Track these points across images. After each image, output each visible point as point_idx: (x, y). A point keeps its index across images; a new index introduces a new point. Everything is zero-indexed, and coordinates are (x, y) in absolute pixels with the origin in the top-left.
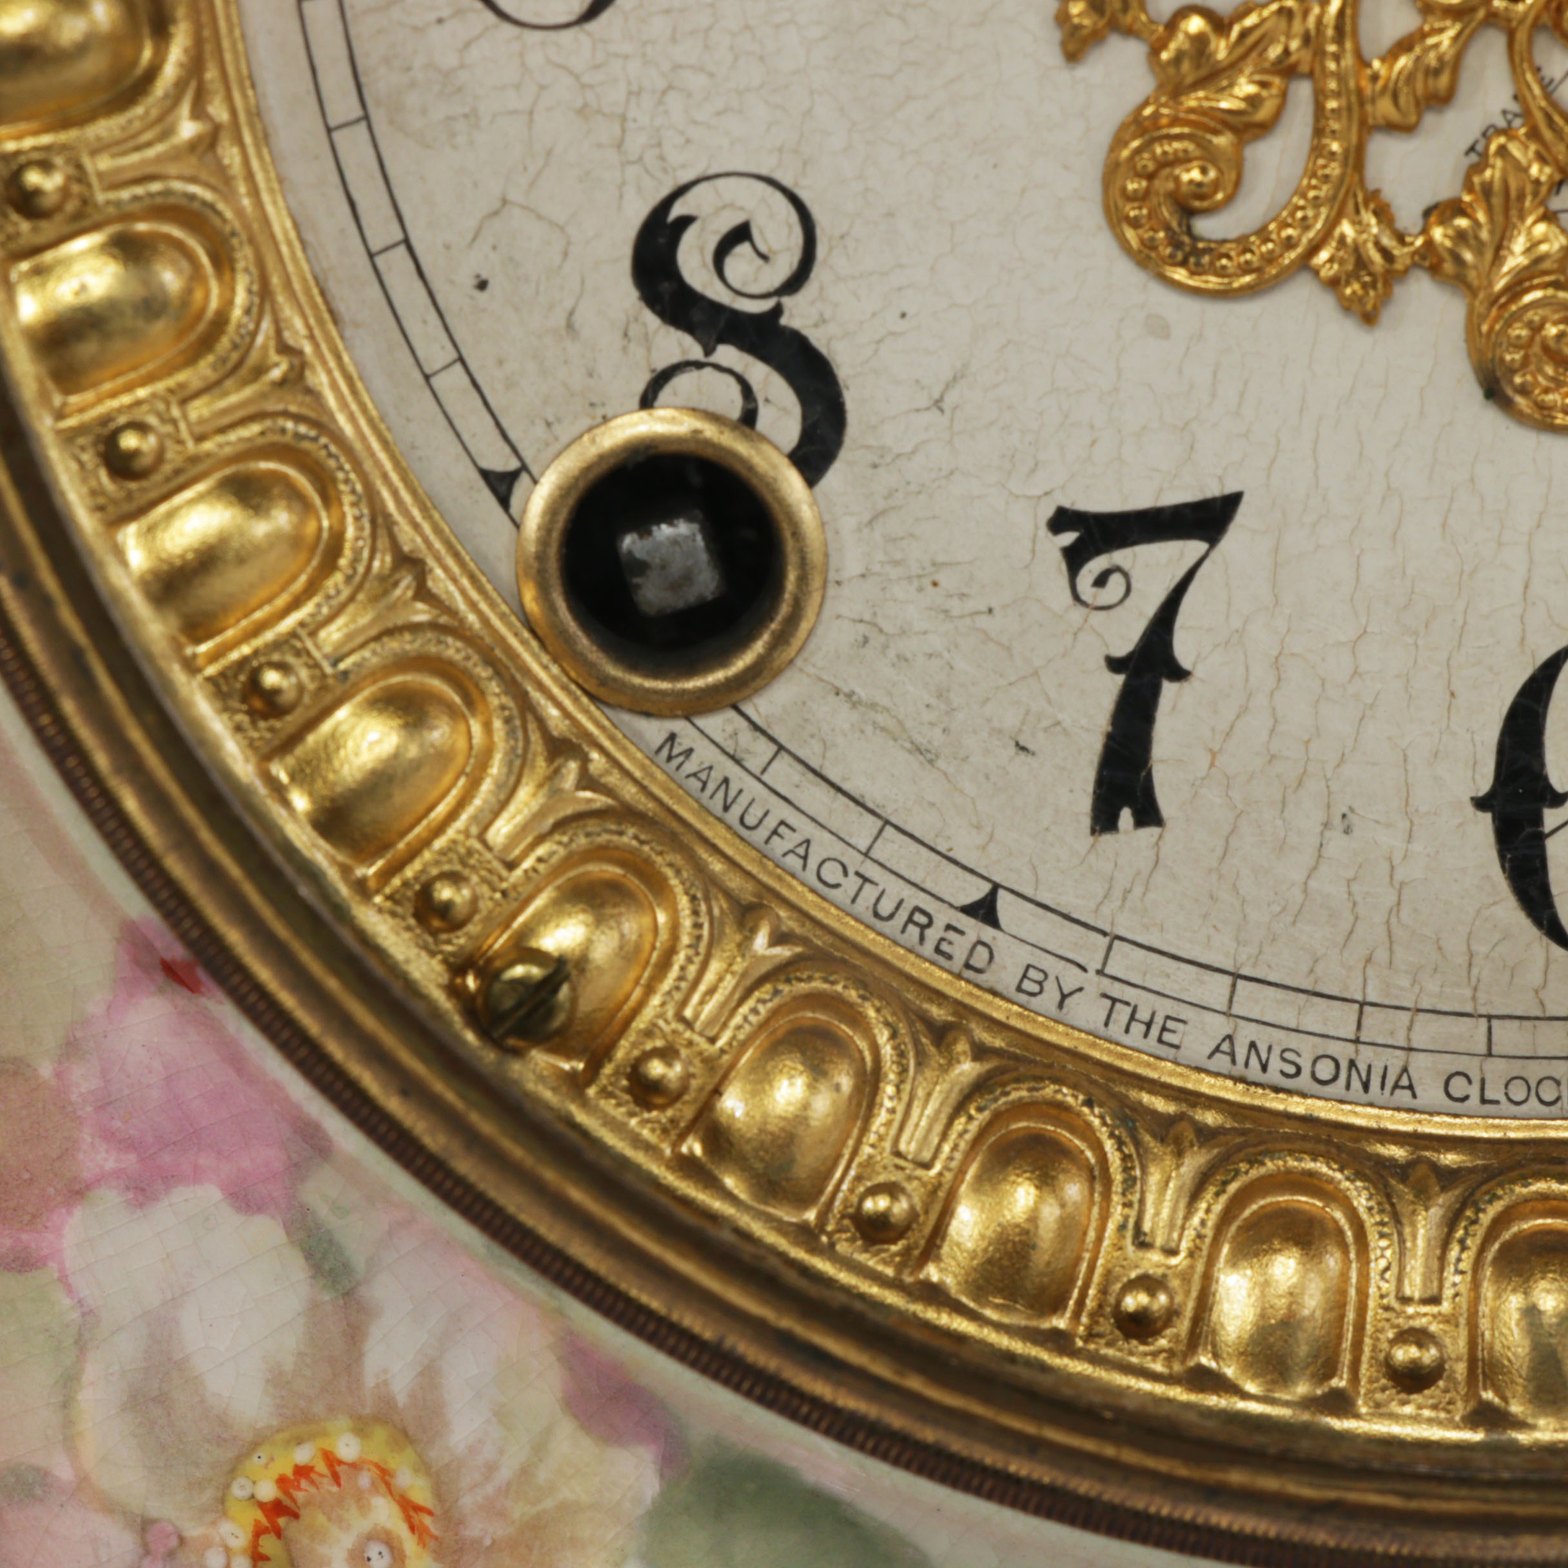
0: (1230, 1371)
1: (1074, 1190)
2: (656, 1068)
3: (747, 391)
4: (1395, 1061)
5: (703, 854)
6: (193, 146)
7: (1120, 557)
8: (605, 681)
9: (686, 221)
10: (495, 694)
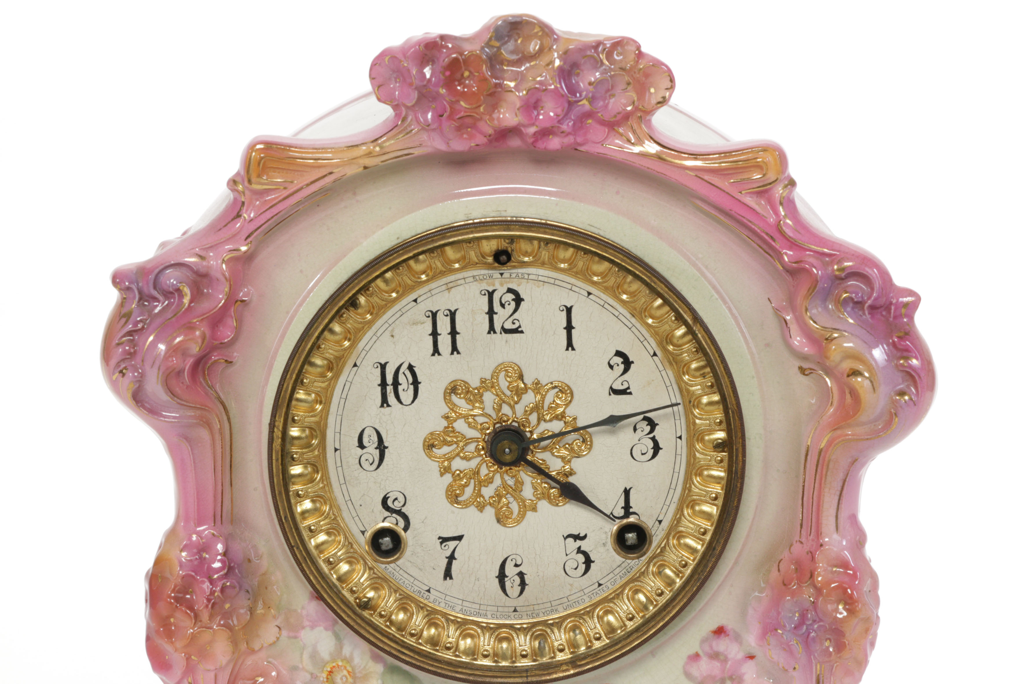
0: (461, 655)
1: (440, 630)
2: (383, 613)
3: (397, 520)
4: (485, 612)
5: (390, 583)
6: (322, 488)
7: (448, 543)
8: (377, 559)
9: (389, 497)
10: (362, 562)
